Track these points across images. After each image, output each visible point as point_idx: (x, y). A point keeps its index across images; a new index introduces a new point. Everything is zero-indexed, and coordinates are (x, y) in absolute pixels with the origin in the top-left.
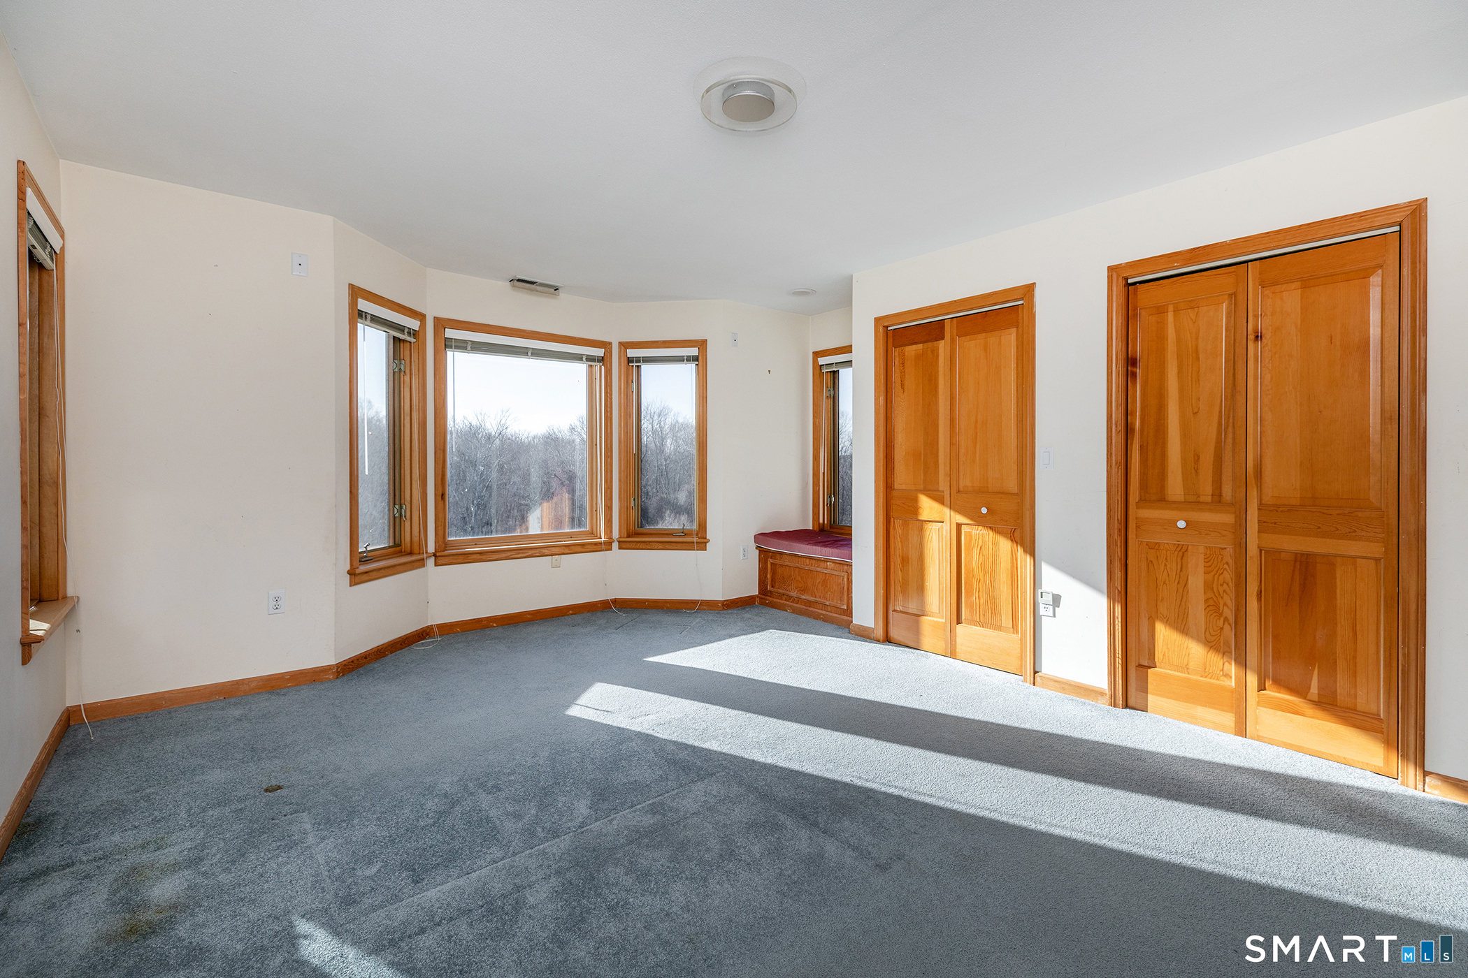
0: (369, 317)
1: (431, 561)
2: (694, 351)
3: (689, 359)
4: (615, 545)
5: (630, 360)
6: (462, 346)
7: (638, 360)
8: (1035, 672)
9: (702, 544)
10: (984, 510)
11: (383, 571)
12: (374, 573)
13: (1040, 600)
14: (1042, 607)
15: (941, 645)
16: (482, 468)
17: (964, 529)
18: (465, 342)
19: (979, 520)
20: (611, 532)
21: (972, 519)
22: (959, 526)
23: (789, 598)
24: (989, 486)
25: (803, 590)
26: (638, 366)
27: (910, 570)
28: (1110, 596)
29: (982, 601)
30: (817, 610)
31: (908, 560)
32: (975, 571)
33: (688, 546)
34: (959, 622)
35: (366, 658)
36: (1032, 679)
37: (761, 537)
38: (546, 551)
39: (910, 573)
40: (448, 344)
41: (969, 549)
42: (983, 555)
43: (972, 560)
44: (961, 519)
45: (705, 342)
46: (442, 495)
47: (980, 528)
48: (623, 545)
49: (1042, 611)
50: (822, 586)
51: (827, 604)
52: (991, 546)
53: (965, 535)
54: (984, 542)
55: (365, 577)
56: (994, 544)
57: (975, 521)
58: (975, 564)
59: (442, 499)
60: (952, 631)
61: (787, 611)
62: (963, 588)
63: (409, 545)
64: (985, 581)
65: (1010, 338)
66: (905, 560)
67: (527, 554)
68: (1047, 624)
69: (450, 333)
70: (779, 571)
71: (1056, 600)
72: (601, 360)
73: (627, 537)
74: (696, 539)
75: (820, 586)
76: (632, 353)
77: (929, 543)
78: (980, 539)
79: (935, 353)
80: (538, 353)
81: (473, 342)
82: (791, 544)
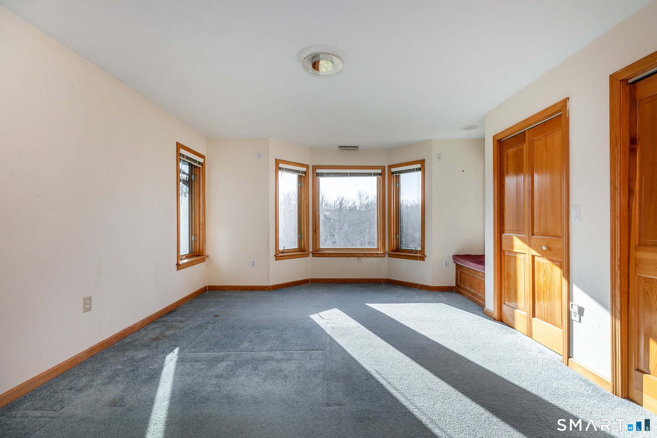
0: (284, 169)
1: (311, 255)
2: (419, 166)
3: (417, 170)
4: (387, 255)
5: (393, 173)
6: (322, 175)
7: (396, 173)
8: (569, 357)
9: (422, 258)
10: (544, 248)
11: (289, 256)
12: (285, 257)
13: (571, 309)
14: (573, 314)
15: (525, 330)
16: (332, 221)
17: (537, 259)
18: (324, 173)
19: (543, 254)
20: (385, 249)
21: (539, 253)
22: (533, 257)
23: (466, 290)
24: (548, 232)
25: (471, 287)
26: (398, 175)
27: (511, 281)
28: (613, 315)
29: (545, 305)
30: (476, 298)
31: (510, 275)
32: (542, 285)
33: (416, 258)
34: (534, 316)
35: (282, 285)
36: (567, 361)
37: (456, 257)
38: (355, 255)
39: (511, 283)
40: (318, 175)
41: (539, 272)
42: (546, 276)
43: (540, 278)
44: (534, 253)
45: (424, 161)
46: (315, 231)
47: (544, 259)
48: (390, 255)
49: (573, 317)
50: (478, 285)
51: (479, 295)
52: (550, 271)
53: (537, 262)
54: (546, 267)
55: (281, 258)
56: (552, 270)
57: (540, 254)
58: (542, 281)
59: (315, 232)
60: (530, 321)
61: (465, 297)
62: (536, 296)
63: (303, 248)
64: (547, 293)
65: (557, 136)
66: (509, 275)
67: (347, 256)
68: (576, 326)
69: (318, 171)
70: (463, 275)
71: (581, 311)
72: (380, 174)
73: (392, 252)
74: (420, 255)
75: (477, 286)
76: (393, 170)
77: (519, 266)
78: (544, 266)
79: (521, 151)
80: (352, 175)
81: (326, 173)
82: (465, 261)
